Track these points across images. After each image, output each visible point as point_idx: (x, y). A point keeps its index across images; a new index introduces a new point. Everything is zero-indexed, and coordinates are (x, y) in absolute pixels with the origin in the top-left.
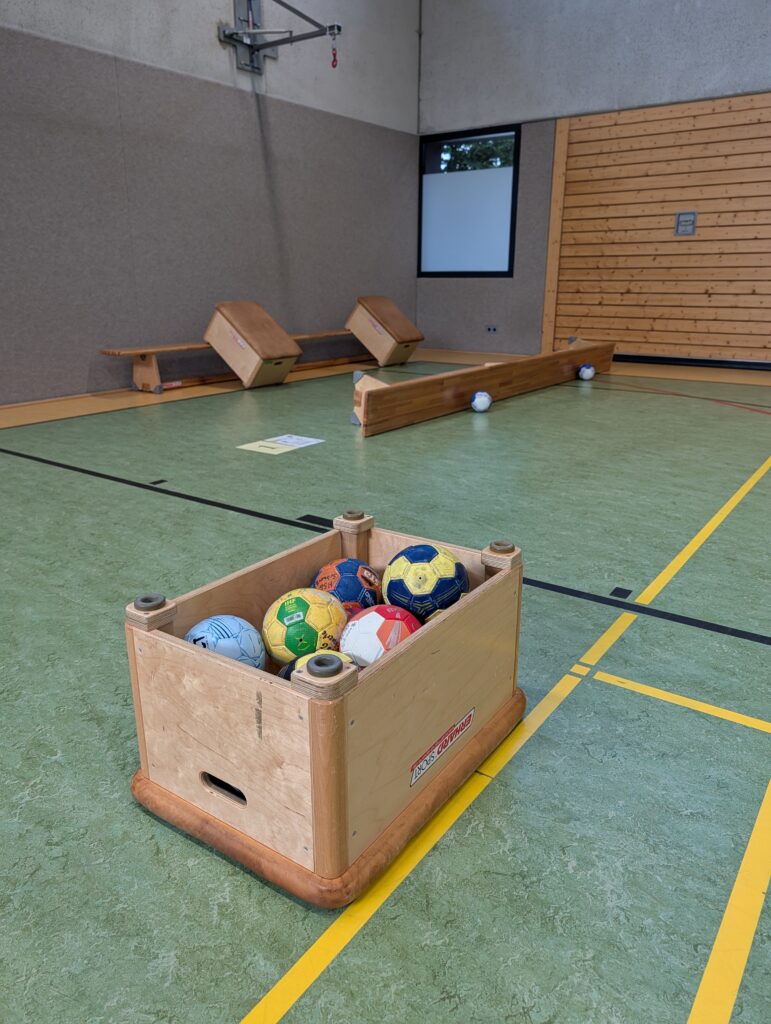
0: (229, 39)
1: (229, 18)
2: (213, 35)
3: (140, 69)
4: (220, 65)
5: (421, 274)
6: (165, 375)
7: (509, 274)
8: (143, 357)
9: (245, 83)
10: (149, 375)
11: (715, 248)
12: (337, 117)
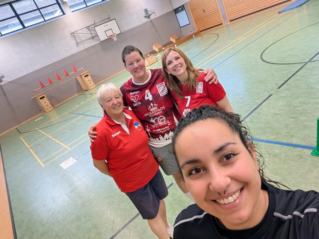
0: (145, 17)
1: (145, 15)
2: (144, 17)
3: (139, 26)
4: (146, 20)
5: (181, 27)
6: (150, 54)
7: (190, 24)
8: (148, 53)
9: (149, 20)
10: (149, 55)
11: (208, 13)
12: (161, 16)
